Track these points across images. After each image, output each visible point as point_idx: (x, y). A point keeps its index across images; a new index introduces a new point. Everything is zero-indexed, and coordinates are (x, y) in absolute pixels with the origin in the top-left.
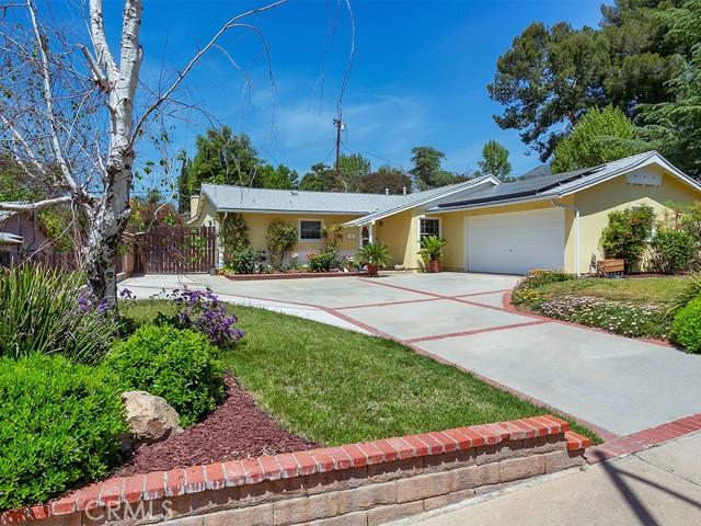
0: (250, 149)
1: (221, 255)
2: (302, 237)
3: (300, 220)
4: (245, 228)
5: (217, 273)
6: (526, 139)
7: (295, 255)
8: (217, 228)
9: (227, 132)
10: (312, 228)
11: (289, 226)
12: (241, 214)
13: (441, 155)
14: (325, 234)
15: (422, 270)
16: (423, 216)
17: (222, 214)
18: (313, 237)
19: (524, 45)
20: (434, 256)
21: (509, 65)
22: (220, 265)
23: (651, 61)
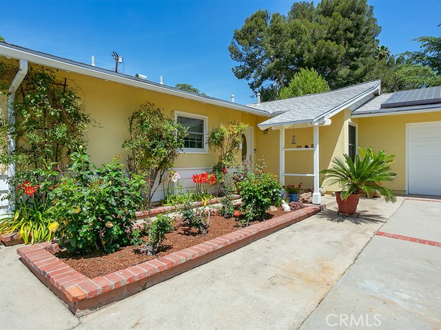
3: (176, 113)
6: (252, 86)
16: (350, 121)
18: (193, 146)
19: (256, 22)
23: (332, 45)
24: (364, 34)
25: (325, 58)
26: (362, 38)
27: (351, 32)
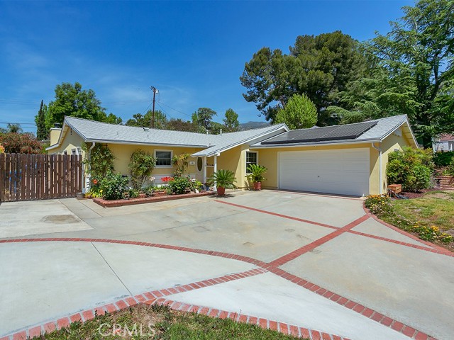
0: (95, 100)
1: (87, 180)
2: (157, 164)
3: (155, 150)
4: (111, 157)
5: (84, 196)
6: (259, 108)
7: (153, 178)
8: (83, 157)
9: (78, 87)
10: (165, 158)
11: (148, 155)
12: (107, 145)
13: (215, 113)
14: (176, 162)
15: (247, 188)
16: (248, 150)
17: (89, 144)
18: (165, 164)
19: (260, 58)
20: (257, 178)
21: (253, 68)
22: (87, 189)
23: (321, 74)
24: (351, 63)
25: (315, 84)
26: (350, 66)
27: (339, 62)
